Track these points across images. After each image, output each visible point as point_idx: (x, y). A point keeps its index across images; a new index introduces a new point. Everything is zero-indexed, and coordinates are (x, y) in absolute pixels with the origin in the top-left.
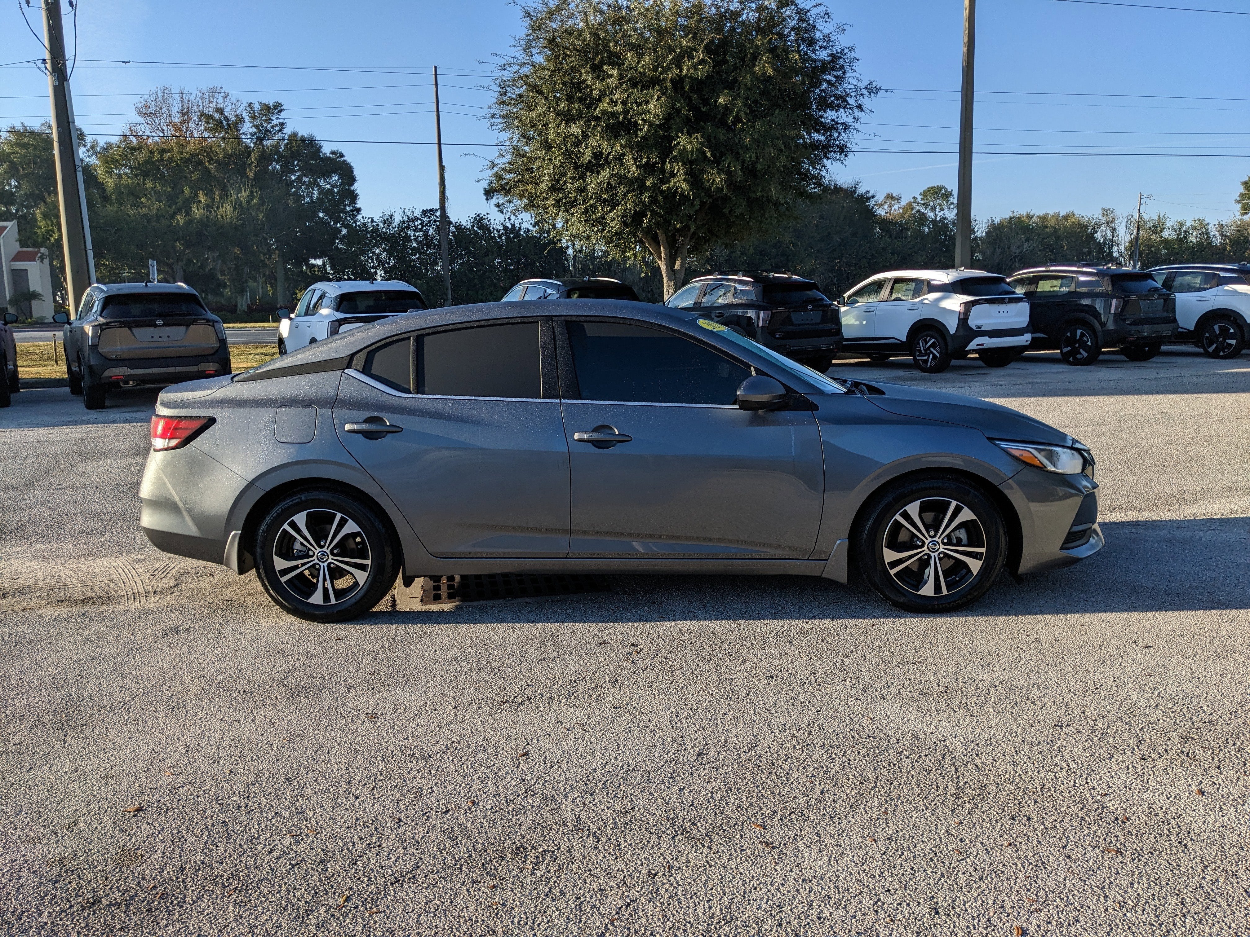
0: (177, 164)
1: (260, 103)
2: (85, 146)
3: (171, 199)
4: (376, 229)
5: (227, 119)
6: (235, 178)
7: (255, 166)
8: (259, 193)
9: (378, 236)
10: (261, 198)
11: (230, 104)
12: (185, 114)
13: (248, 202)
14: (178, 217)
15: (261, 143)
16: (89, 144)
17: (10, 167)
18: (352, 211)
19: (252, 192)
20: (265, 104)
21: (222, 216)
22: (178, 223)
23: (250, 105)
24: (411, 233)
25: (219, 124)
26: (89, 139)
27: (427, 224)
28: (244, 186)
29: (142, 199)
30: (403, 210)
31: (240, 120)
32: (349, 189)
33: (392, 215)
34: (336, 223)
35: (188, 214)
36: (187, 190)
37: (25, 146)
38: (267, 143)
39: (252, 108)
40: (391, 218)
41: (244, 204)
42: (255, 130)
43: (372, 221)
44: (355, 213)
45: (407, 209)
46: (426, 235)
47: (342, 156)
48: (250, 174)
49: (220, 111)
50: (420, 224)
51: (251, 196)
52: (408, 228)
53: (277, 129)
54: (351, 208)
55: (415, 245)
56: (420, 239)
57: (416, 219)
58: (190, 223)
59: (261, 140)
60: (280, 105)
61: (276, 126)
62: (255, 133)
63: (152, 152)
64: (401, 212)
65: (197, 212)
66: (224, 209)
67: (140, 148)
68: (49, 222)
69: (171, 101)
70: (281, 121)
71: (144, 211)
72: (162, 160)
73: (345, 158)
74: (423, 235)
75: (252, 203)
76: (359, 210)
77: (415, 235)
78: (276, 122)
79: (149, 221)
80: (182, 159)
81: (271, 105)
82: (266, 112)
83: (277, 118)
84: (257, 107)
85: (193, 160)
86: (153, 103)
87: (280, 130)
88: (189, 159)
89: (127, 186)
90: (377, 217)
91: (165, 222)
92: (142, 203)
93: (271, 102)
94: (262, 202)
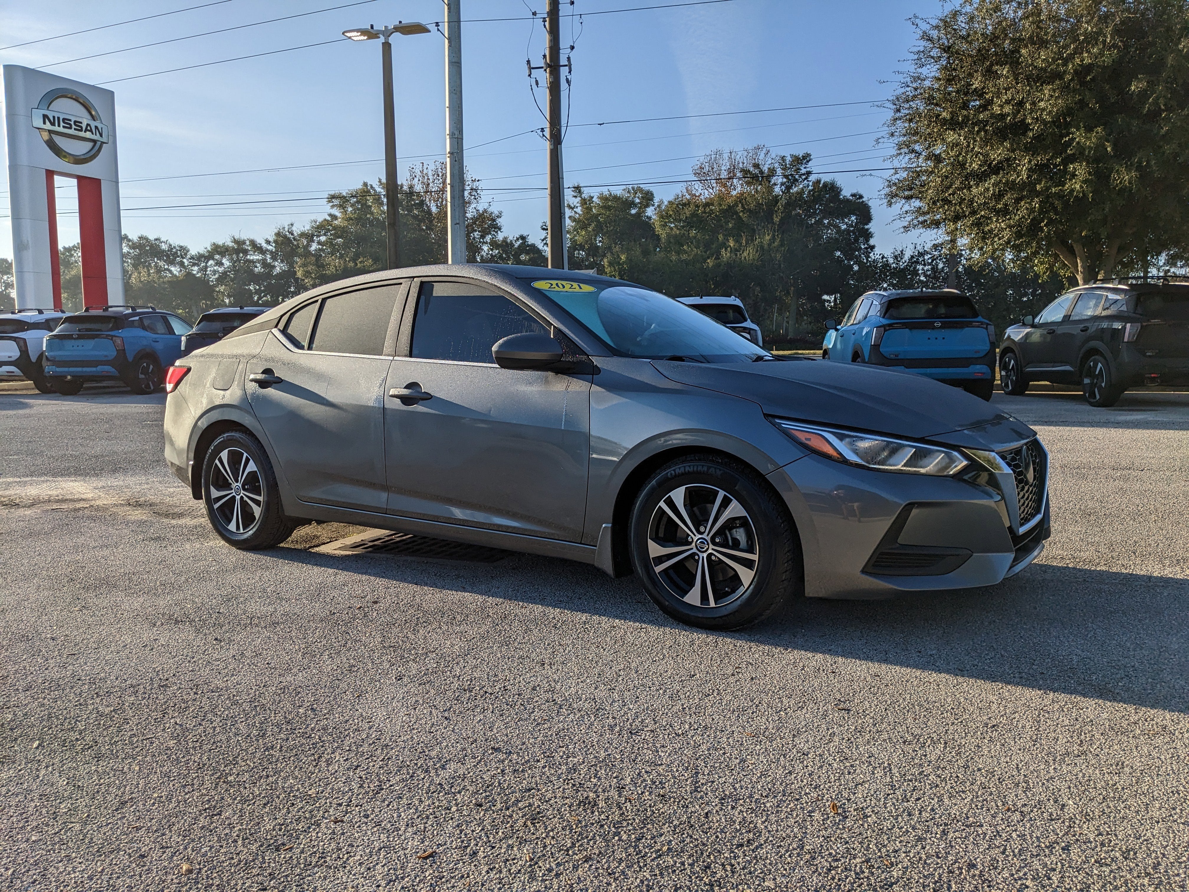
0: (716, 216)
1: (792, 156)
2: (653, 205)
3: (707, 246)
4: (886, 265)
5: (761, 172)
6: (763, 224)
7: (782, 213)
8: (780, 236)
9: (888, 271)
10: (782, 240)
11: (770, 159)
12: (731, 172)
13: (769, 245)
14: (709, 261)
15: (789, 192)
16: (656, 204)
17: (596, 226)
18: (866, 248)
19: (774, 236)
20: (795, 156)
21: (745, 258)
22: (708, 267)
23: (783, 158)
24: (920, 267)
25: (755, 177)
26: (656, 200)
27: (937, 258)
28: (768, 231)
29: (685, 247)
30: (914, 245)
31: (772, 172)
32: (863, 228)
33: (903, 250)
34: (849, 260)
35: (717, 258)
36: (721, 237)
37: (608, 208)
38: (794, 190)
39: (784, 161)
40: (902, 253)
41: (766, 246)
42: (785, 180)
43: (883, 257)
44: (869, 250)
45: (918, 244)
46: (934, 269)
47: (861, 197)
48: (776, 220)
49: (756, 166)
50: (931, 258)
51: (773, 239)
52: (917, 262)
53: (804, 177)
54: (866, 246)
55: (922, 278)
56: (929, 273)
57: (926, 253)
58: (718, 265)
59: (788, 188)
60: (809, 155)
61: (804, 174)
62: (785, 183)
63: (697, 206)
64: (912, 247)
65: (725, 255)
66: (748, 252)
67: (687, 204)
68: (613, 269)
69: (721, 162)
70: (808, 170)
71: (684, 257)
72: (705, 212)
73: (864, 199)
74: (932, 269)
75: (773, 245)
76: (872, 247)
77: (923, 269)
78: (803, 171)
79: (687, 264)
80: (720, 210)
81: (801, 156)
82: (796, 163)
83: (805, 168)
84: (788, 159)
85: (730, 211)
86: (707, 164)
87: (806, 178)
88: (726, 210)
89: (676, 236)
90: (888, 253)
91: (698, 265)
92: (684, 250)
93: (801, 153)
94: (782, 245)
